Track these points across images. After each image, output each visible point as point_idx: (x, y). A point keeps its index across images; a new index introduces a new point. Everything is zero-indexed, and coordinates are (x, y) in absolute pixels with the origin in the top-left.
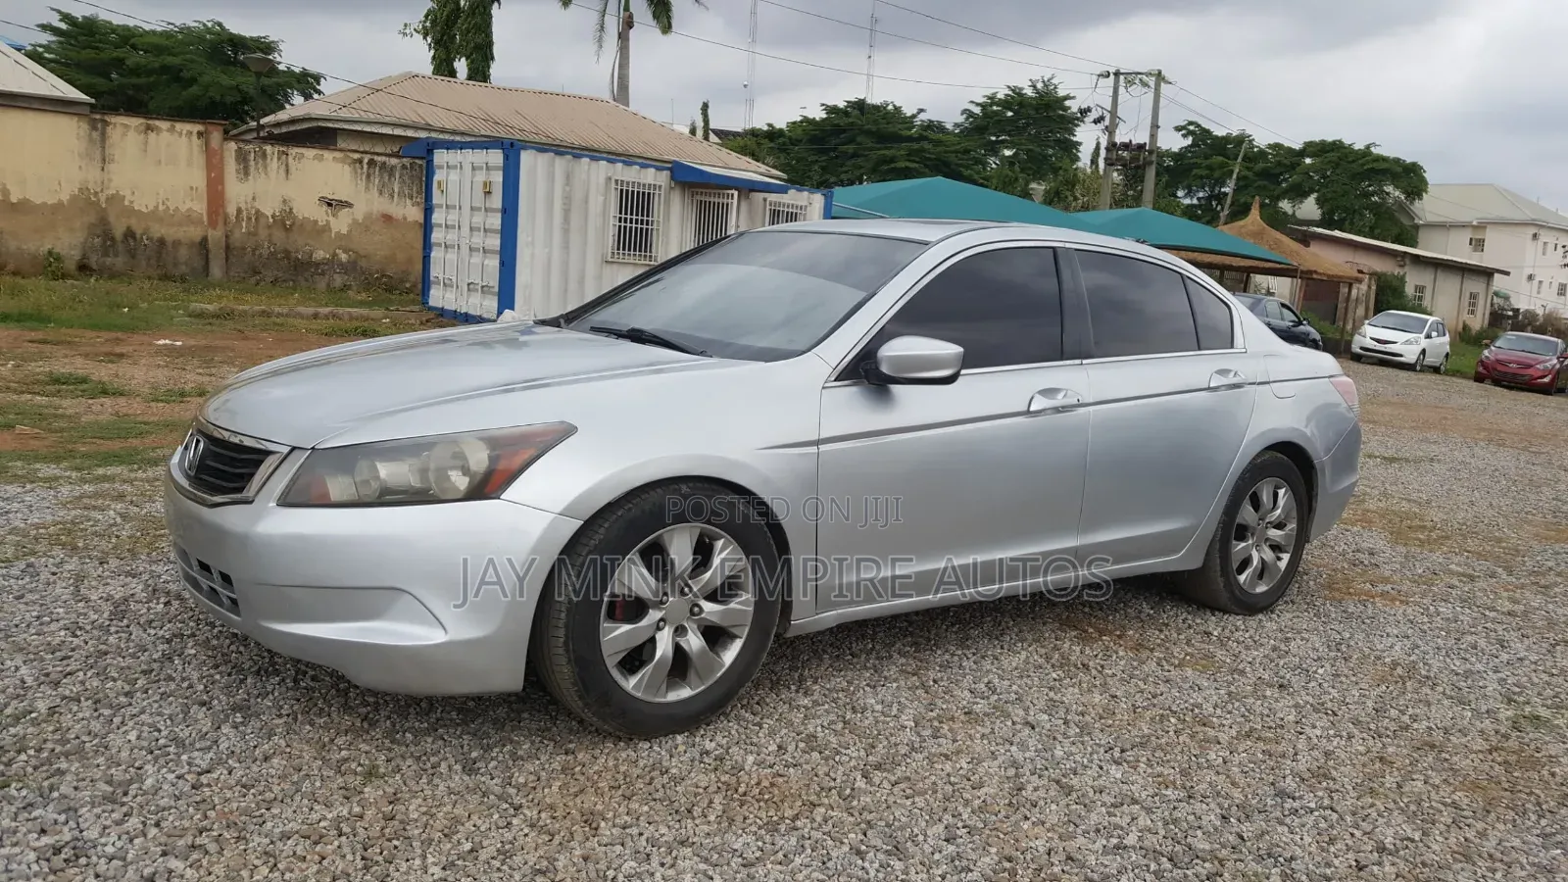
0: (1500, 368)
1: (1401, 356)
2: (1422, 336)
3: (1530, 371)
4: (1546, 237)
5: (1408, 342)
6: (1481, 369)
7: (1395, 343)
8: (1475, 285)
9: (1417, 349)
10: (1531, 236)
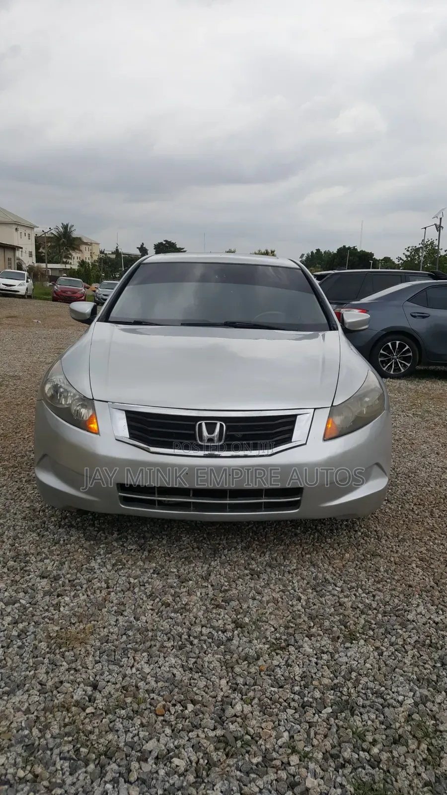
0: (64, 294)
1: (18, 292)
2: (25, 281)
3: (75, 295)
4: (21, 230)
5: (20, 285)
6: (55, 295)
7: (15, 286)
8: (9, 254)
9: (25, 288)
10: (14, 230)
